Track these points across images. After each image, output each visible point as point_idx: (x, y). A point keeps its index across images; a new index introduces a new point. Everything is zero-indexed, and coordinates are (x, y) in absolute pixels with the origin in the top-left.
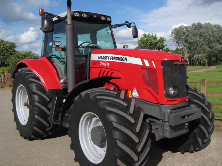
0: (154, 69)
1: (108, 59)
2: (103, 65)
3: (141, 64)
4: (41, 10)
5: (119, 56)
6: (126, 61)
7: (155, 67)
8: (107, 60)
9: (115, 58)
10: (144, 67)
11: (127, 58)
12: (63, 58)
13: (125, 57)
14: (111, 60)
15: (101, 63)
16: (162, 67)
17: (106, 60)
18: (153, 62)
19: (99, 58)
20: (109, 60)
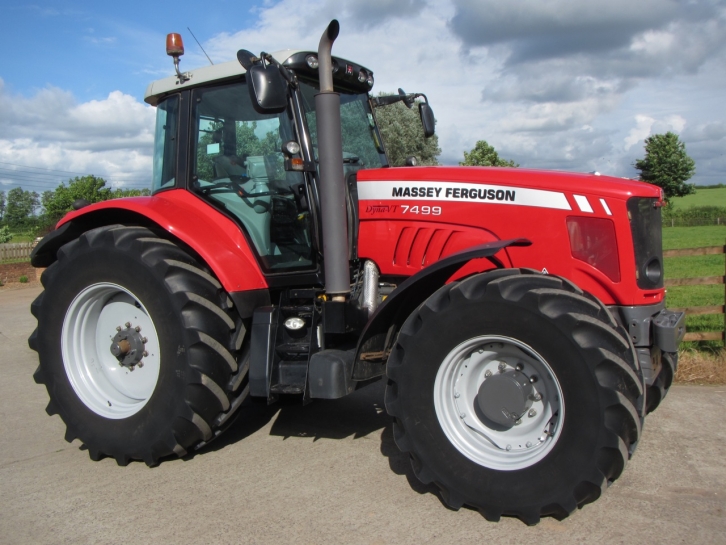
0: (608, 219)
1: (434, 193)
2: (417, 212)
3: (566, 206)
4: (173, 40)
5: (483, 187)
6: (512, 199)
7: (609, 212)
8: (434, 198)
9: (465, 193)
10: (575, 214)
11: (514, 193)
12: (263, 194)
13: (505, 189)
14: (451, 198)
15: (408, 207)
16: (629, 214)
17: (426, 198)
18: (603, 201)
19: (396, 192)
20: (442, 197)
